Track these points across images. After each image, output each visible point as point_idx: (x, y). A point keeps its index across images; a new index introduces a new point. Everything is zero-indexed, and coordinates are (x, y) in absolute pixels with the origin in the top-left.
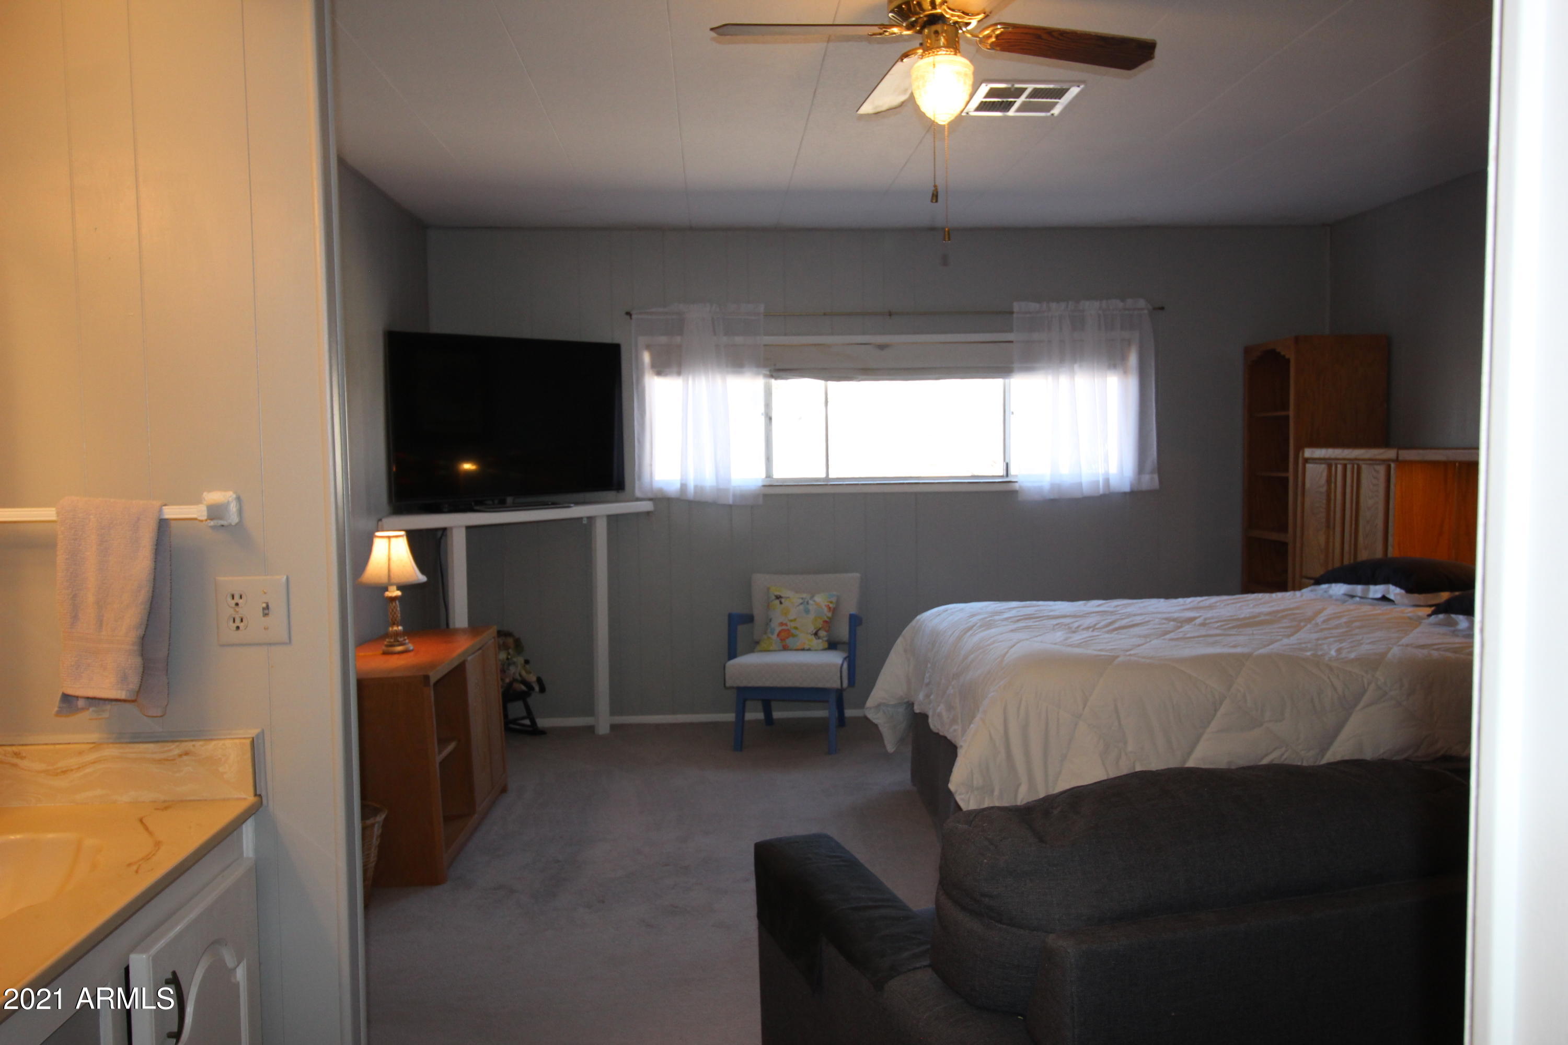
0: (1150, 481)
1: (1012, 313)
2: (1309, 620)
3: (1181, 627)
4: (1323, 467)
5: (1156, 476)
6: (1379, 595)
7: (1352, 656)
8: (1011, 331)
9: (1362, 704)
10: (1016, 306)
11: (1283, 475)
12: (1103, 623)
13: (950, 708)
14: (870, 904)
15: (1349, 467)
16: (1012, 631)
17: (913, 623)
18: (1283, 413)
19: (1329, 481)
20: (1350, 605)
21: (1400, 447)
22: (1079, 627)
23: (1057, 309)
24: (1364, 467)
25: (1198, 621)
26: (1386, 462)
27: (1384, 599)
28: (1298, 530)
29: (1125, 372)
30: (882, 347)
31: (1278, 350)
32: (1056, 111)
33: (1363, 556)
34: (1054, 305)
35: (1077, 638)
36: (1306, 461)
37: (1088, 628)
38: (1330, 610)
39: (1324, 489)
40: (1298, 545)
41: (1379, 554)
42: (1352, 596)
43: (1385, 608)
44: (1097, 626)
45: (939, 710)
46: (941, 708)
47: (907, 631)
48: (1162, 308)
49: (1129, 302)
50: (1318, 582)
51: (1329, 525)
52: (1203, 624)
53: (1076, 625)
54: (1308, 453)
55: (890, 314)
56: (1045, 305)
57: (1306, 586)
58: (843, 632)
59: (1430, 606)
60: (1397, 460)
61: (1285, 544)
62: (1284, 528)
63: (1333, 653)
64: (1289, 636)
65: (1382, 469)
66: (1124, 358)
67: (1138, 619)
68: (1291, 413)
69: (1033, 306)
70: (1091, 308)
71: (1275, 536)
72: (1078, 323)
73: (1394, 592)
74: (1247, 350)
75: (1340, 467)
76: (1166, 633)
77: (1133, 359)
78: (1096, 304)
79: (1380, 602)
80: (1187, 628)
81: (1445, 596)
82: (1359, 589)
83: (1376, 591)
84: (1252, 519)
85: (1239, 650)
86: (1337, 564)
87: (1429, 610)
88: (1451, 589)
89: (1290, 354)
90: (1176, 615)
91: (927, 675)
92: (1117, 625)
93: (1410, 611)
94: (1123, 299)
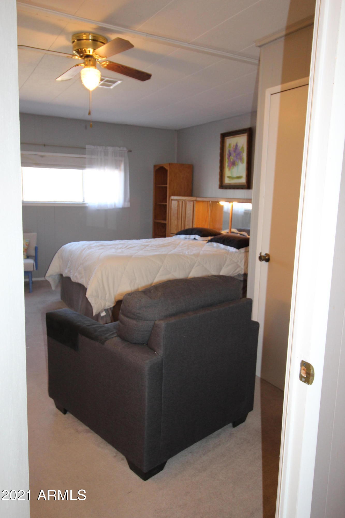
0: (128, 205)
1: (85, 148)
2: (178, 245)
3: (145, 247)
4: (176, 202)
5: (129, 203)
6: (193, 238)
7: (192, 254)
8: (85, 154)
9: (195, 266)
10: (87, 146)
11: (165, 204)
12: (124, 247)
13: (80, 273)
14: (92, 324)
15: (183, 202)
16: (99, 249)
17: (61, 248)
18: (165, 186)
19: (178, 206)
20: (186, 240)
21: (197, 197)
22: (118, 248)
23: (100, 148)
24: (187, 202)
25: (150, 245)
26: (193, 201)
27: (195, 239)
28: (169, 220)
29: (120, 170)
30: (42, 156)
31: (164, 167)
32: (112, 87)
33: (187, 227)
34: (99, 147)
35: (119, 251)
36: (172, 200)
37: (120, 248)
38: (182, 242)
39: (177, 208)
40: (169, 224)
41: (191, 227)
42: (186, 238)
43: (195, 241)
44: (123, 247)
45: (75, 274)
46: (76, 274)
47: (59, 251)
48: (131, 151)
49: (121, 148)
50: (177, 234)
51: (178, 219)
52: (151, 246)
53: (117, 247)
54: (172, 197)
55: (45, 145)
56: (96, 147)
57: (173, 236)
58: (33, 253)
59: (206, 240)
60: (196, 200)
61: (166, 224)
62: (165, 219)
63: (187, 253)
64: (174, 249)
65: (192, 203)
66: (120, 166)
67: (134, 245)
68: (168, 186)
69: (93, 147)
70: (110, 149)
71: (163, 222)
72: (106, 153)
73: (197, 237)
74: (155, 166)
75: (181, 202)
76: (142, 249)
77: (122, 166)
78: (112, 148)
79: (194, 240)
80: (147, 247)
81: (209, 238)
82: (188, 236)
83: (192, 237)
84: (156, 216)
85: (164, 253)
86: (180, 230)
87: (207, 241)
88: (211, 236)
89: (167, 168)
90: (143, 244)
91: (69, 264)
92: (128, 247)
93: (202, 242)
94: (120, 147)
